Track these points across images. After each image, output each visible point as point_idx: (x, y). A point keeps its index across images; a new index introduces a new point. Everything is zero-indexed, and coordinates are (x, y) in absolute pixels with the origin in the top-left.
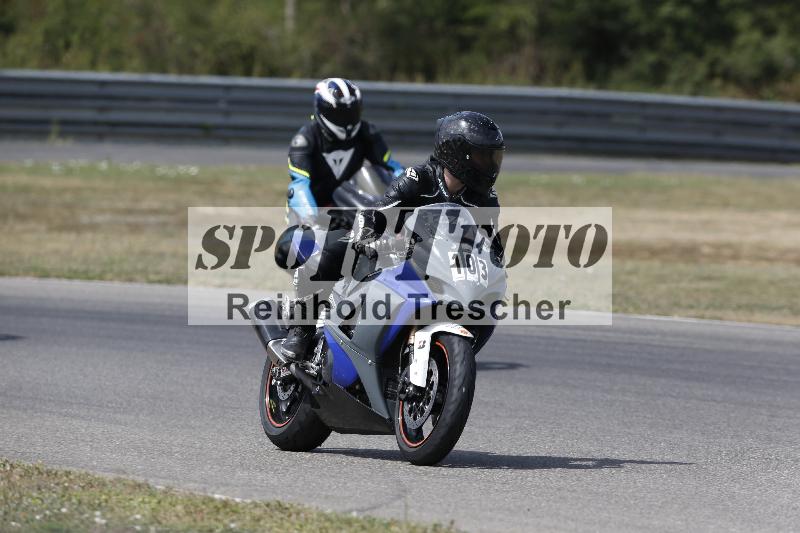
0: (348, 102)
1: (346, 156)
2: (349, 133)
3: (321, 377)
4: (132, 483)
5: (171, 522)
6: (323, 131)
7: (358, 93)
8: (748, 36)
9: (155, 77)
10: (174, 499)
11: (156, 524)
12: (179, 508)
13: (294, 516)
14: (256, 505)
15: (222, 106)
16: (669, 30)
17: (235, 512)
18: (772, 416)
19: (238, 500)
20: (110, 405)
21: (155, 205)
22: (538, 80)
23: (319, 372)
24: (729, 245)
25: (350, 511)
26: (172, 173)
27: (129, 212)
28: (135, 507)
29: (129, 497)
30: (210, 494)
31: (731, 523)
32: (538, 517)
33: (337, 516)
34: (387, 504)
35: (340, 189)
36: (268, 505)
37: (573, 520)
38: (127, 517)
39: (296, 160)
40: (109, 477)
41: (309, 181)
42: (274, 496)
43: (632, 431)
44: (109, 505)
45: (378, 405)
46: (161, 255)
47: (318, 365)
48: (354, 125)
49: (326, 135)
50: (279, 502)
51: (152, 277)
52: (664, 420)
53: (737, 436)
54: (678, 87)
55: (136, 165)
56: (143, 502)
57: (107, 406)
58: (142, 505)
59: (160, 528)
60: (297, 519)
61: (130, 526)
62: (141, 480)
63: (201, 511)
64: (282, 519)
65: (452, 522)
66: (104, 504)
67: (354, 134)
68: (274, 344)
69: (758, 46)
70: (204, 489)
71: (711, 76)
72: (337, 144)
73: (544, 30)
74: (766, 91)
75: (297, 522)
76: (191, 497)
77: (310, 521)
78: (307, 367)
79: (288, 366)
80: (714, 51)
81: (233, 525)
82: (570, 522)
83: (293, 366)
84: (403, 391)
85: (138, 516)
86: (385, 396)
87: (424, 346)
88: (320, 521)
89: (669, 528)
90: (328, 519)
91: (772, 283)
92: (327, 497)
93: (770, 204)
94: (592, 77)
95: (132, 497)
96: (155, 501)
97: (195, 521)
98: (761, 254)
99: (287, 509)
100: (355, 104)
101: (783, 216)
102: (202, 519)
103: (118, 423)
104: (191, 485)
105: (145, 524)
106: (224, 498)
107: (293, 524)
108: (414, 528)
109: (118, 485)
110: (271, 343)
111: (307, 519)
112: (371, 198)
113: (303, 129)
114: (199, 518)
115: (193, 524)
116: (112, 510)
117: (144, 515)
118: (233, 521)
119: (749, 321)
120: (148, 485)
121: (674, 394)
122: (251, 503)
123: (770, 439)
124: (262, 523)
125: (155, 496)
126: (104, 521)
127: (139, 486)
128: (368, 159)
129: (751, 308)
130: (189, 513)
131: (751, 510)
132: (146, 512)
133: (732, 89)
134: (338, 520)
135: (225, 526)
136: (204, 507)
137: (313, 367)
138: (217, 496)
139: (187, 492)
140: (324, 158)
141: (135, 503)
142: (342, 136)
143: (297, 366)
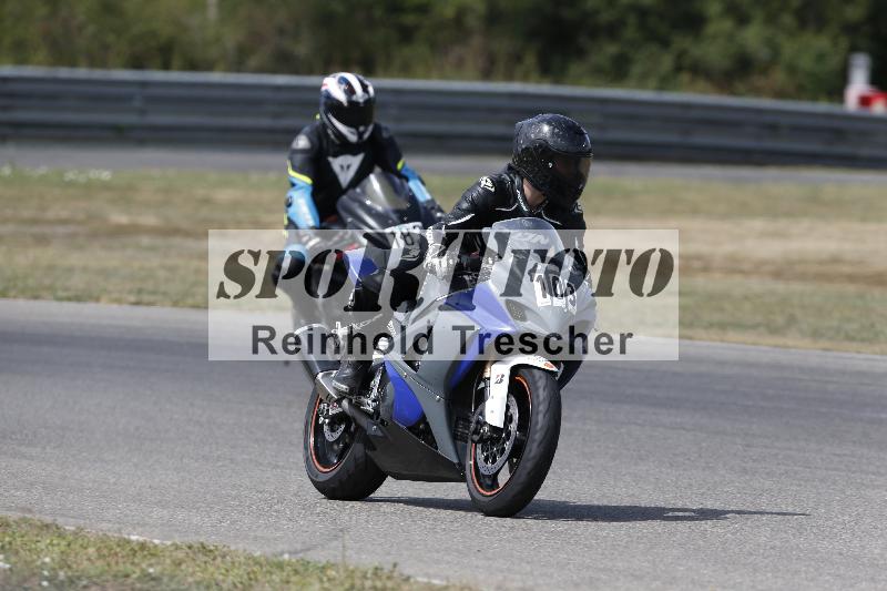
0: (361, 100)
1: (355, 161)
2: (360, 135)
3: (379, 414)
4: (39, 523)
5: (81, 567)
6: (330, 132)
7: (371, 90)
8: (719, 26)
9: (64, 72)
10: (86, 540)
11: (66, 569)
12: (91, 550)
13: (219, 559)
14: (177, 548)
15: (137, 104)
16: (632, 20)
17: (153, 555)
18: (748, 446)
19: (156, 541)
20: (14, 437)
21: (64, 214)
22: (487, 74)
23: (376, 410)
24: (699, 257)
25: (282, 553)
26: (82, 179)
27: (34, 222)
28: (42, 550)
29: (35, 539)
30: (126, 537)
31: (703, 565)
32: (490, 559)
33: (267, 559)
34: (322, 545)
35: (344, 197)
36: (190, 548)
37: (528, 563)
38: (33, 561)
39: (297, 164)
40: (13, 516)
41: (310, 189)
42: (198, 537)
43: (593, 463)
44: (14, 547)
45: (446, 448)
46: (70, 270)
47: (374, 401)
48: (366, 125)
49: (332, 137)
50: (202, 544)
51: (61, 294)
52: (629, 449)
53: (709, 468)
54: (642, 82)
55: (42, 170)
56: (51, 544)
57: (11, 438)
58: (50, 547)
59: (70, 574)
60: (222, 562)
61: (36, 571)
62: (48, 520)
63: (116, 554)
64: (205, 562)
65: (395, 565)
66: (7, 547)
67: (366, 136)
68: (323, 377)
69: (730, 37)
70: (119, 530)
71: (678, 69)
72: (345, 148)
73: (493, 18)
74: (740, 86)
75: (221, 565)
76: (104, 539)
77: (237, 564)
78: (361, 404)
79: (339, 401)
80: (681, 42)
81: (151, 570)
82: (524, 565)
83: (345, 403)
84: (476, 432)
85: (47, 560)
86: (455, 437)
87: (501, 381)
88: (249, 565)
89: (635, 570)
90: (257, 563)
91: (746, 298)
92: (255, 538)
93: (744, 211)
94: (547, 70)
95: (39, 538)
96: (64, 543)
97: (109, 565)
98: (734, 266)
99: (211, 551)
100: (369, 102)
101: (758, 224)
102: (117, 563)
103: (24, 456)
104: (105, 526)
105: (54, 569)
106: (141, 539)
107: (218, 568)
108: (353, 572)
109: (23, 525)
110: (320, 375)
111: (233, 563)
112: (379, 208)
113: (307, 129)
114: (113, 563)
115: (106, 568)
116: (17, 553)
117: (53, 559)
118: (151, 565)
119: (722, 341)
120: (57, 526)
121: (640, 422)
122: (172, 545)
123: (745, 471)
124: (183, 567)
125: (64, 538)
126: (8, 566)
127: (47, 526)
128: (380, 166)
129: (723, 326)
130: (101, 556)
131: (724, 550)
132: (54, 555)
133: (702, 84)
134: (268, 563)
135: (143, 570)
136: (118, 550)
137: (369, 404)
138: (134, 538)
139: (100, 533)
140: (329, 164)
141: (42, 545)
142: (353, 138)
143: (350, 402)
